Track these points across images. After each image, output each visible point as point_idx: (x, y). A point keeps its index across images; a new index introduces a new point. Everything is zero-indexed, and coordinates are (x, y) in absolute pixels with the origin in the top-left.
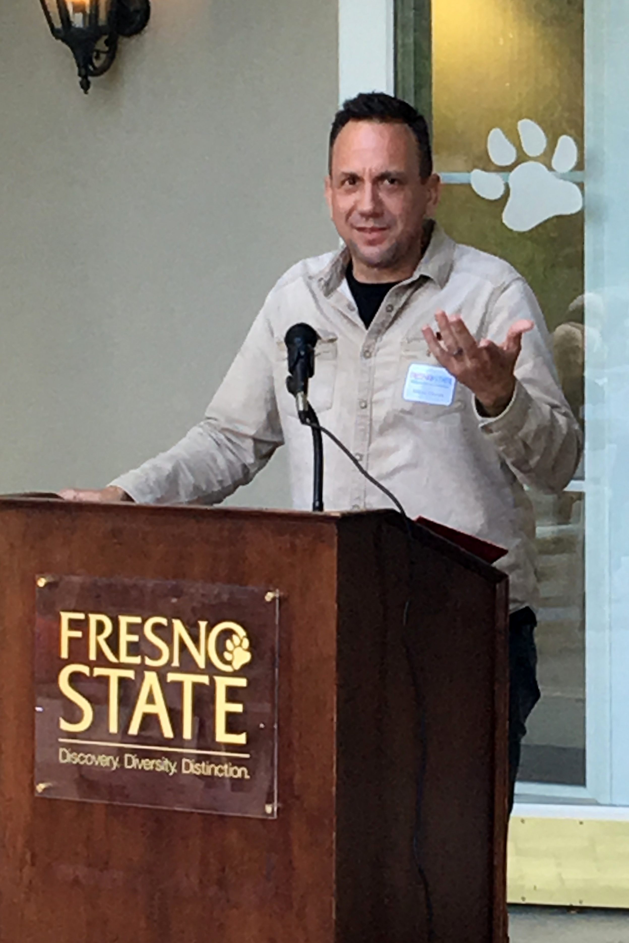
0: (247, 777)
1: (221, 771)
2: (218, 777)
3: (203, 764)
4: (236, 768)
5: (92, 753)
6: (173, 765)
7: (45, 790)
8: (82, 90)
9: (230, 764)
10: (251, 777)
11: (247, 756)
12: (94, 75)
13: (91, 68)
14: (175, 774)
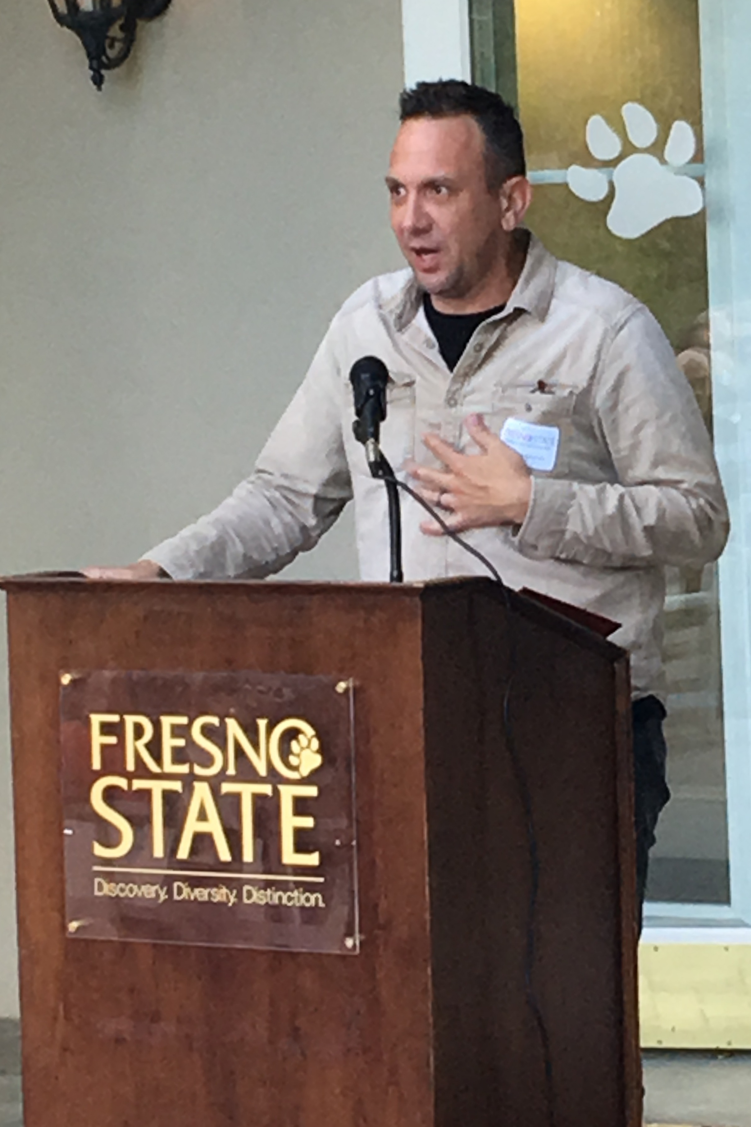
0: (321, 904)
1: (290, 899)
2: (286, 906)
3: (269, 892)
4: (307, 894)
5: (134, 883)
6: (232, 894)
7: (78, 929)
8: (95, 87)
9: (301, 890)
10: (326, 905)
11: (321, 880)
12: (108, 67)
13: (104, 59)
14: (234, 904)
